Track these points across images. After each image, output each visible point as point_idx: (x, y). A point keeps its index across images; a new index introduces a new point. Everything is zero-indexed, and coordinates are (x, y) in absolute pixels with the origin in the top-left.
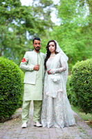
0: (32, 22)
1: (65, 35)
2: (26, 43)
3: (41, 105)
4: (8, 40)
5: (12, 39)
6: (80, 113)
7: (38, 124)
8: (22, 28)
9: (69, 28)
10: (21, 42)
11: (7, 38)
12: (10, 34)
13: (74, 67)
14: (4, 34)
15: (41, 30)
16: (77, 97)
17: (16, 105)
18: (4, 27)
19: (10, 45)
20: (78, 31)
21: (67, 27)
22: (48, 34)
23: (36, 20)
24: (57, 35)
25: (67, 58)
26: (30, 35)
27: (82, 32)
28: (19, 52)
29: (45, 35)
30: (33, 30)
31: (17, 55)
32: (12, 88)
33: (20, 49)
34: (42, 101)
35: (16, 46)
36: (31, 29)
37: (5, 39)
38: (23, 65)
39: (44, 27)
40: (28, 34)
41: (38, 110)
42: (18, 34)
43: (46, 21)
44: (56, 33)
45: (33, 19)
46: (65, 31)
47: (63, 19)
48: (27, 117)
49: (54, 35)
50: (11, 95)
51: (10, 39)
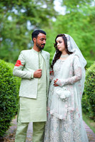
0: (34, 11)
1: (71, 26)
2: (27, 33)
3: (44, 128)
5: (11, 29)
8: (22, 17)
9: (77, 18)
10: (21, 33)
12: (8, 23)
15: (44, 19)
21: (73, 17)
23: (38, 8)
24: (62, 25)
26: (32, 24)
29: (47, 25)
30: (35, 19)
34: (45, 122)
36: (32, 19)
39: (47, 17)
40: (29, 24)
41: (40, 135)
43: (49, 9)
44: (61, 23)
45: (35, 7)
46: (72, 20)
49: (59, 25)
51: (8, 30)
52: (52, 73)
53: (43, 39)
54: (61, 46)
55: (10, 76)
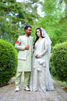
0: (24, 14)
1: (48, 24)
2: (19, 29)
3: (30, 75)
4: (5, 27)
5: (9, 26)
6: (58, 81)
7: (27, 89)
8: (16, 18)
9: (51, 19)
10: (15, 29)
11: (5, 25)
12: (7, 22)
13: (54, 48)
14: (2, 23)
15: (30, 20)
16: (56, 70)
17: (11, 74)
18: (3, 18)
19: (7, 31)
20: (57, 21)
21: (49, 18)
22: (35, 23)
23: (27, 13)
24: (42, 24)
25: (51, 42)
26: (22, 23)
27: (60, 23)
28: (13, 36)
29: (32, 24)
30: (24, 20)
31: (12, 38)
32: (9, 62)
33: (14, 34)
35: (12, 31)
36: (23, 20)
37: (4, 26)
38: (17, 46)
39: (33, 18)
41: (28, 79)
42: (13, 23)
44: (41, 22)
45: (24, 12)
46: (48, 21)
47: (46, 13)
48: (20, 83)
49: (40, 24)
50: (8, 67)
51: (7, 27)
52: (34, 48)
53: (30, 30)
54: (39, 34)
55: (12, 50)
